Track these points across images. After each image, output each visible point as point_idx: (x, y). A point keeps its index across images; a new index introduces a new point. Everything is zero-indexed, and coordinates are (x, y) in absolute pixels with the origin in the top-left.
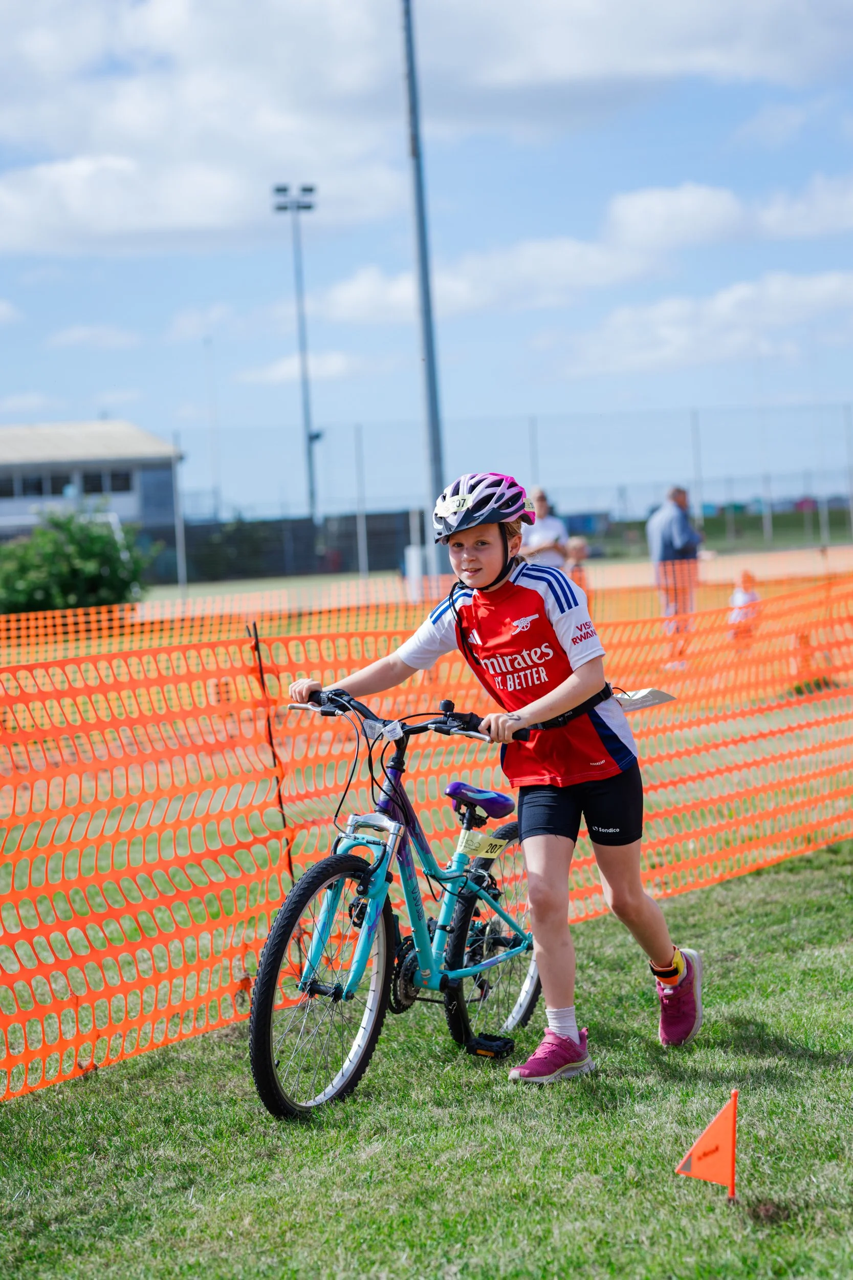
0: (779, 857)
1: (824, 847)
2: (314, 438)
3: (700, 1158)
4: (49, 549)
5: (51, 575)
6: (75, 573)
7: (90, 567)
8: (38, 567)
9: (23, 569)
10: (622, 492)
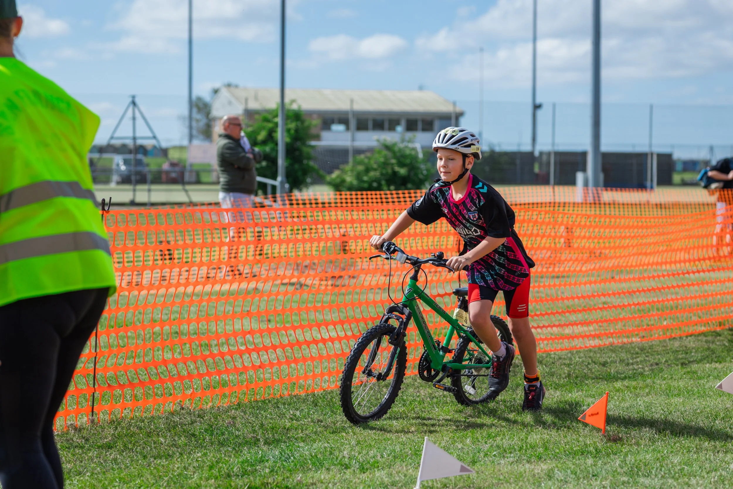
0: (704, 330)
1: (727, 328)
2: (537, 107)
3: (589, 416)
4: (382, 160)
5: (382, 174)
6: (395, 173)
7: (403, 171)
8: (375, 170)
9: (367, 170)
10: (712, 149)
